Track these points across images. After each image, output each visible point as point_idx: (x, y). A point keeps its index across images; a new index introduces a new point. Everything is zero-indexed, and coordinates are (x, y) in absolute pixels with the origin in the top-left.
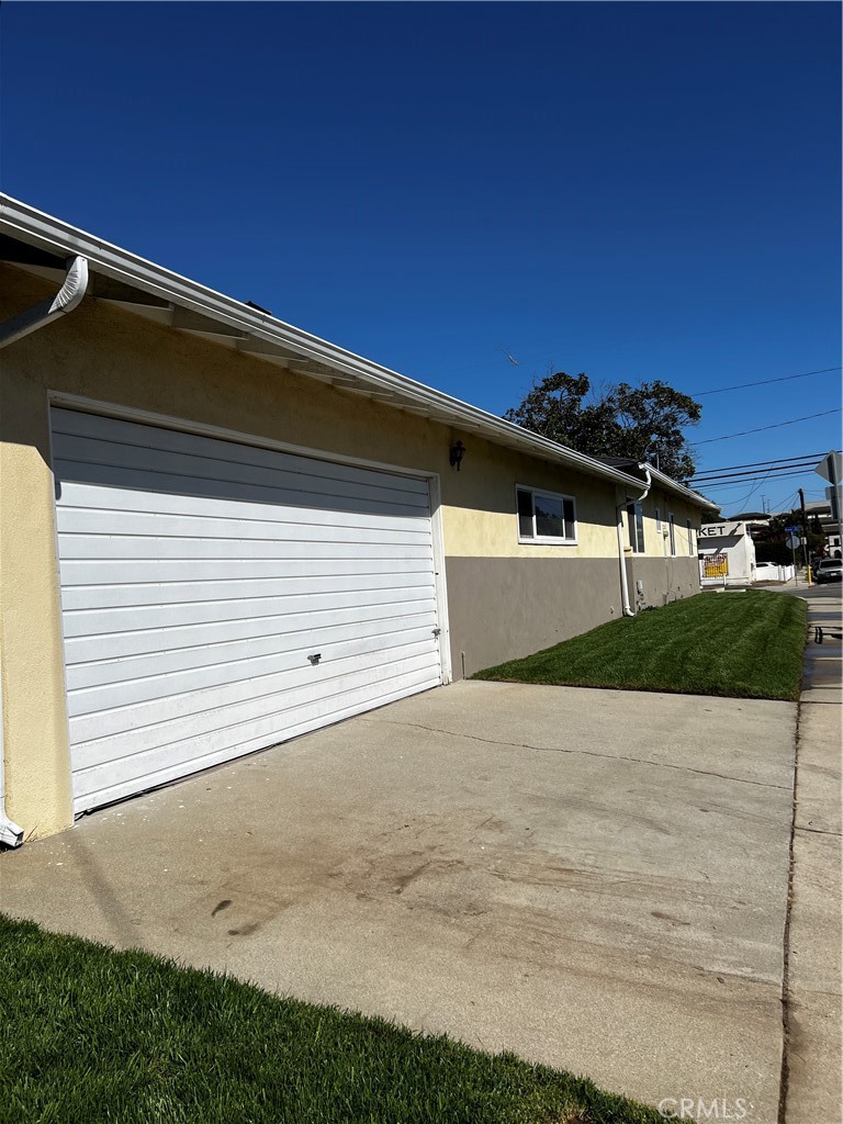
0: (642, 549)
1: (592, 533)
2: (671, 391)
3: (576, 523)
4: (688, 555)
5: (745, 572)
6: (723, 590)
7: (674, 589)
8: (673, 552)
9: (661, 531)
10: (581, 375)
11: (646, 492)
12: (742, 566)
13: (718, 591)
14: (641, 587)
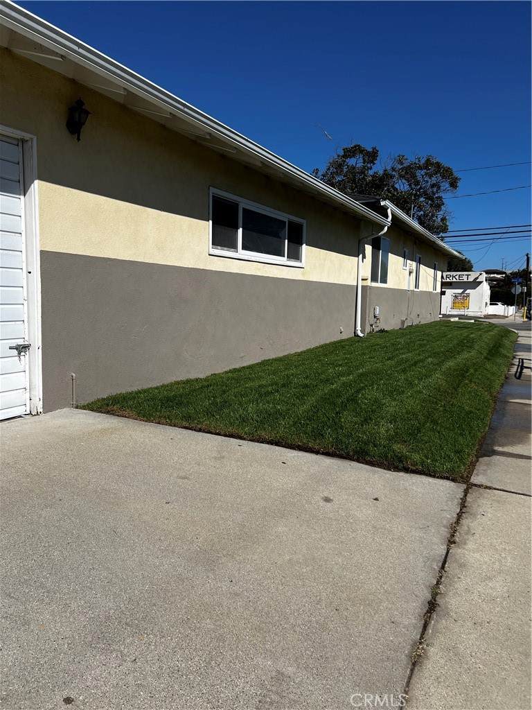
0: (384, 280)
1: (325, 260)
2: (438, 165)
3: (304, 246)
4: (431, 290)
5: (480, 308)
6: (457, 319)
7: (413, 316)
8: (417, 286)
9: (408, 268)
10: (374, 149)
11: (386, 228)
12: (480, 303)
13: (452, 320)
14: (377, 312)
